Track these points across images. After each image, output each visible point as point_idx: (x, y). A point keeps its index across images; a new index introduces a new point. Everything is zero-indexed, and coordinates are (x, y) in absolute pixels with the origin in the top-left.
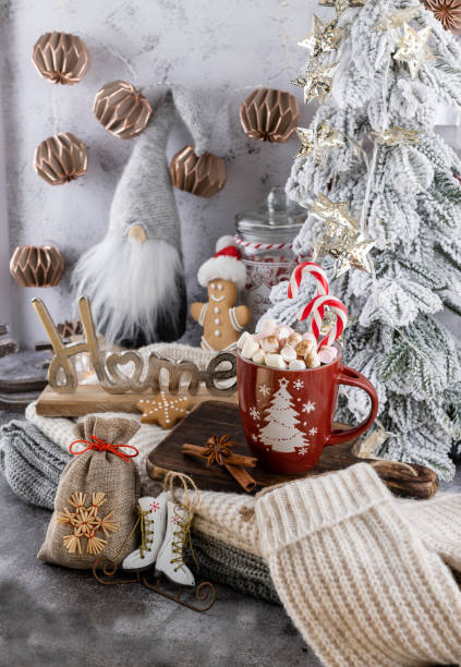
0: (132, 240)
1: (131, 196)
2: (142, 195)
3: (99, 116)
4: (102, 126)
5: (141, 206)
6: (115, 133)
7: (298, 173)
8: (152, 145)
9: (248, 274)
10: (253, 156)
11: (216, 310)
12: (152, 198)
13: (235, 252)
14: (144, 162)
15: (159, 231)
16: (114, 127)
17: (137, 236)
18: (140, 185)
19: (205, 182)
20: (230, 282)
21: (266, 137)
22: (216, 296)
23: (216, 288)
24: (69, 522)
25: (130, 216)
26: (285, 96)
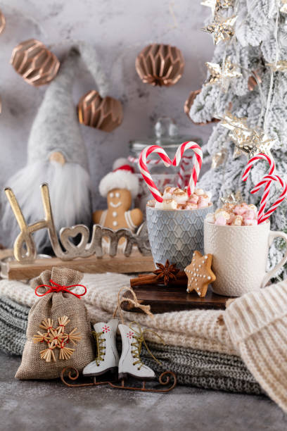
0: (54, 163)
1: (48, 129)
2: (58, 129)
3: (17, 68)
4: (19, 76)
5: (59, 138)
6: (30, 81)
7: (205, 98)
8: (62, 90)
9: (140, 185)
10: (143, 100)
11: (115, 214)
12: (66, 132)
13: (130, 168)
14: (57, 103)
15: (75, 156)
16: (30, 76)
17: (58, 160)
18: (55, 121)
19: (108, 119)
20: (126, 190)
21: (158, 82)
22: (115, 203)
23: (114, 197)
24: (44, 340)
25: (49, 145)
26: (174, 50)
